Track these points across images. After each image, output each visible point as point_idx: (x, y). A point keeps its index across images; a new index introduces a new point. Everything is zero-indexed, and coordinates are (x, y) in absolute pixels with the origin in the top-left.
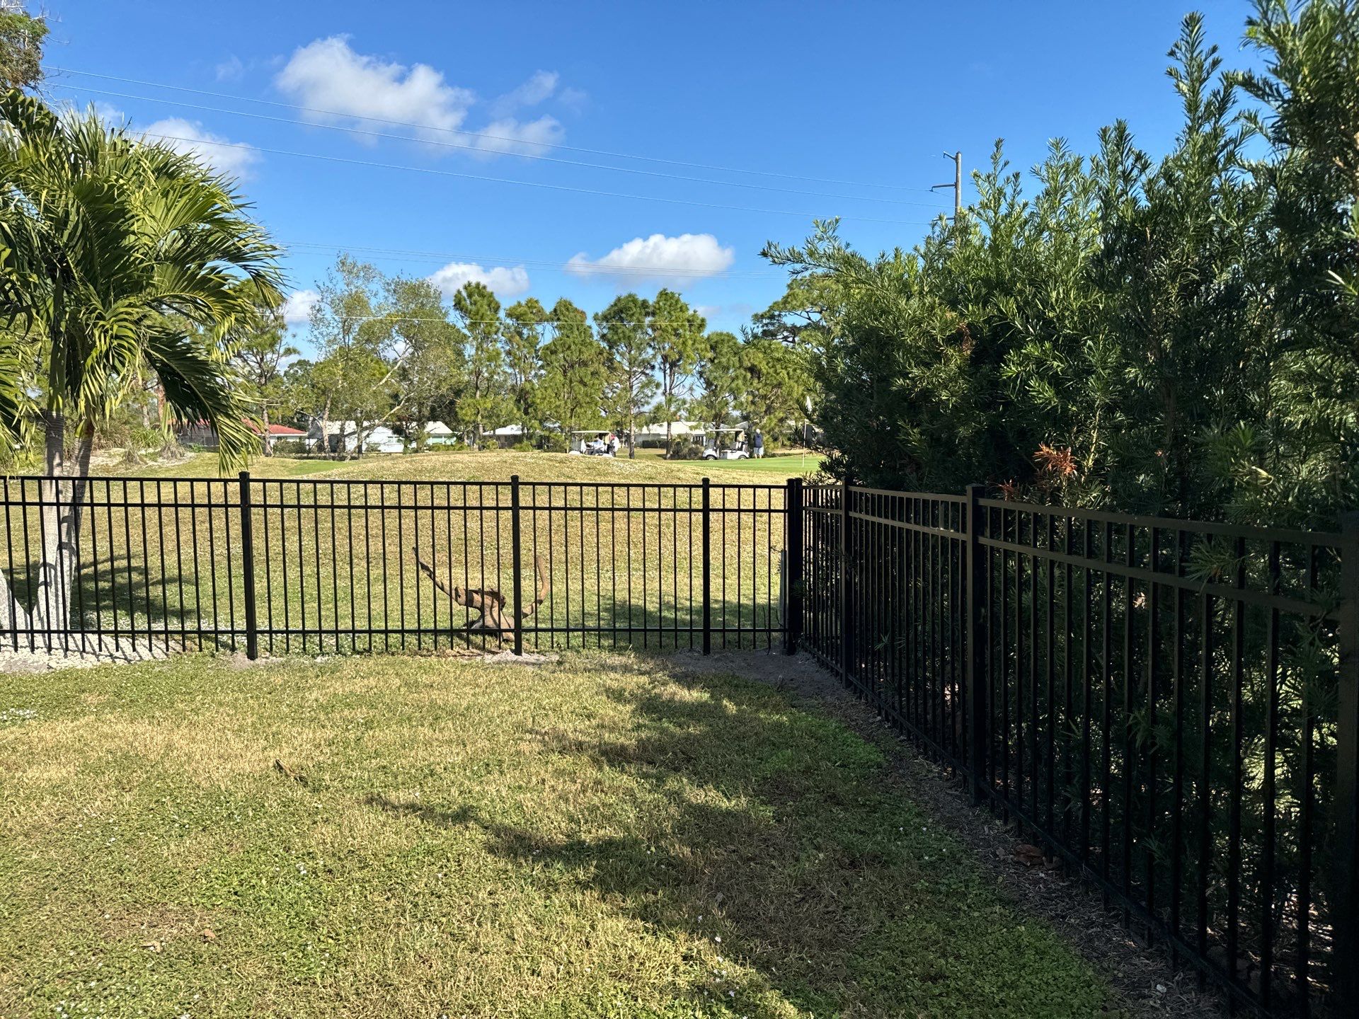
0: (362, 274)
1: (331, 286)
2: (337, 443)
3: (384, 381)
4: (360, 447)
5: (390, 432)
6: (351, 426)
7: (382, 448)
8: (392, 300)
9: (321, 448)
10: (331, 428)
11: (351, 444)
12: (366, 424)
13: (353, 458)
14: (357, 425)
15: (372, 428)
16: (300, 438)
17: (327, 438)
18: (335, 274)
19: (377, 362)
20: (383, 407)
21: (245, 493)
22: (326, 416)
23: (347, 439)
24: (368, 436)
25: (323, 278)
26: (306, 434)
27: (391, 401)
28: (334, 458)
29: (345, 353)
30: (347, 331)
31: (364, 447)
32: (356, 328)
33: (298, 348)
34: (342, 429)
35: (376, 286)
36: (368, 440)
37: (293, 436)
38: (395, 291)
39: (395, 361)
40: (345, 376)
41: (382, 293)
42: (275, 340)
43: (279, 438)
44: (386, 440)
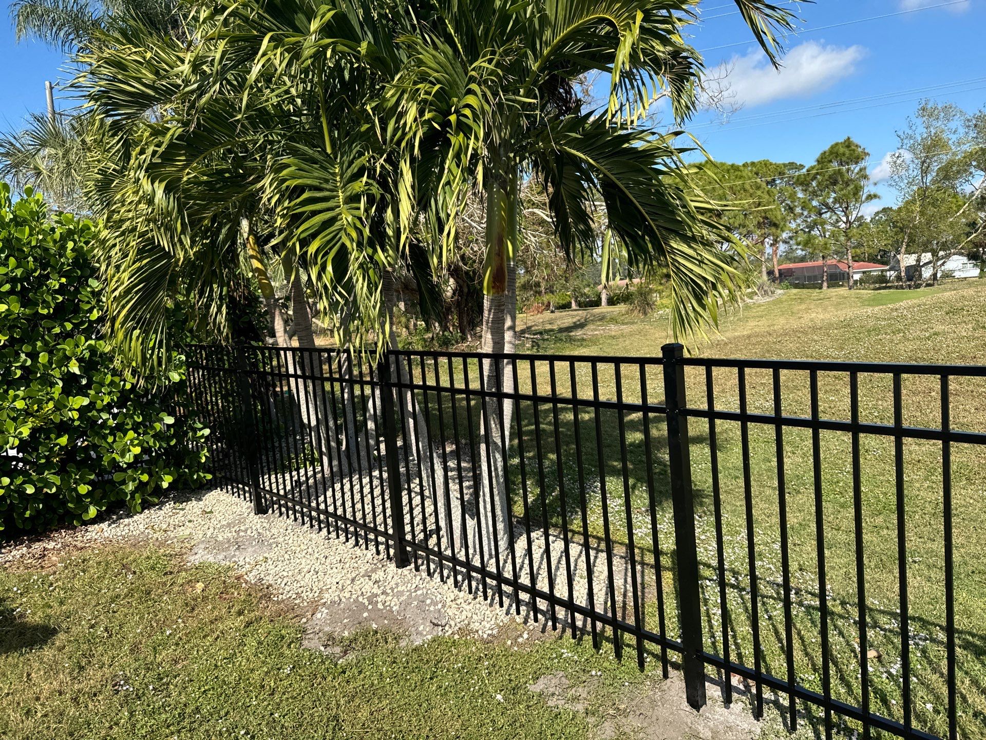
0: (942, 114)
1: (910, 132)
2: (913, 274)
3: (961, 211)
4: (935, 275)
5: (965, 260)
6: (927, 257)
7: (957, 274)
8: (972, 134)
9: (899, 278)
10: (908, 260)
11: (927, 273)
12: (941, 253)
13: (928, 285)
14: (933, 255)
15: (948, 256)
16: (882, 271)
17: (903, 269)
18: (914, 120)
19: (954, 197)
20: (960, 236)
21: (674, 385)
22: (903, 250)
23: (923, 269)
24: (943, 264)
25: (904, 128)
26: (888, 267)
27: (968, 229)
28: (910, 287)
29: (923, 193)
30: (925, 172)
31: (939, 275)
32: (935, 167)
33: (879, 193)
34: (918, 260)
35: (956, 123)
36: (943, 268)
37: (876, 270)
38: (976, 126)
39: (972, 194)
40: (922, 213)
41: (962, 131)
42: (857, 190)
43: (864, 272)
44: (961, 266)
